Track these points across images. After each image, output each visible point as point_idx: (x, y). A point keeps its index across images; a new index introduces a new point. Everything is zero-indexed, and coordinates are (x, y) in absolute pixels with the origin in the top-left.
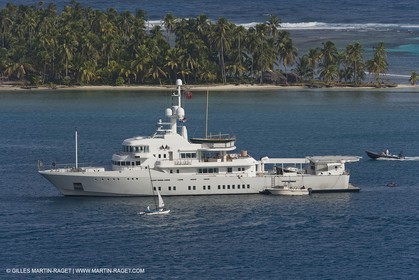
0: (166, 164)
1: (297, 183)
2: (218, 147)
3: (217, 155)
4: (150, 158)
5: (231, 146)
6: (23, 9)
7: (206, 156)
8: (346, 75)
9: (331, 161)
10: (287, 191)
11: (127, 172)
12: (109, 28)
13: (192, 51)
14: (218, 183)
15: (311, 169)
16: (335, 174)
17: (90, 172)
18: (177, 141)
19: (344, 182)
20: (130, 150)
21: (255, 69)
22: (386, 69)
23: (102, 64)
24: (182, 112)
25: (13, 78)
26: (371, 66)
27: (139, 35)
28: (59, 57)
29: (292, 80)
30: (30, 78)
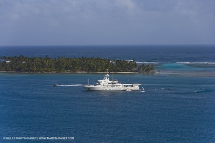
0: (105, 85)
1: (129, 89)
2: (115, 82)
3: (115, 83)
4: (102, 84)
5: (117, 82)
6: (88, 58)
7: (112, 83)
8: (147, 71)
9: (136, 85)
10: (127, 90)
11: (98, 86)
12: (103, 62)
13: (118, 66)
14: (114, 88)
15: (132, 86)
16: (136, 87)
17: (91, 86)
18: (107, 81)
19: (138, 88)
20: (98, 82)
21: (130, 70)
22: (154, 69)
23: (102, 68)
24: (108, 75)
25: (85, 71)
26: (151, 69)
27: (109, 63)
28: (94, 67)
29: (137, 71)
30: (88, 71)
